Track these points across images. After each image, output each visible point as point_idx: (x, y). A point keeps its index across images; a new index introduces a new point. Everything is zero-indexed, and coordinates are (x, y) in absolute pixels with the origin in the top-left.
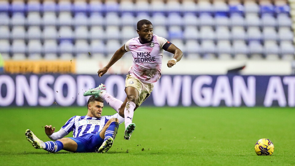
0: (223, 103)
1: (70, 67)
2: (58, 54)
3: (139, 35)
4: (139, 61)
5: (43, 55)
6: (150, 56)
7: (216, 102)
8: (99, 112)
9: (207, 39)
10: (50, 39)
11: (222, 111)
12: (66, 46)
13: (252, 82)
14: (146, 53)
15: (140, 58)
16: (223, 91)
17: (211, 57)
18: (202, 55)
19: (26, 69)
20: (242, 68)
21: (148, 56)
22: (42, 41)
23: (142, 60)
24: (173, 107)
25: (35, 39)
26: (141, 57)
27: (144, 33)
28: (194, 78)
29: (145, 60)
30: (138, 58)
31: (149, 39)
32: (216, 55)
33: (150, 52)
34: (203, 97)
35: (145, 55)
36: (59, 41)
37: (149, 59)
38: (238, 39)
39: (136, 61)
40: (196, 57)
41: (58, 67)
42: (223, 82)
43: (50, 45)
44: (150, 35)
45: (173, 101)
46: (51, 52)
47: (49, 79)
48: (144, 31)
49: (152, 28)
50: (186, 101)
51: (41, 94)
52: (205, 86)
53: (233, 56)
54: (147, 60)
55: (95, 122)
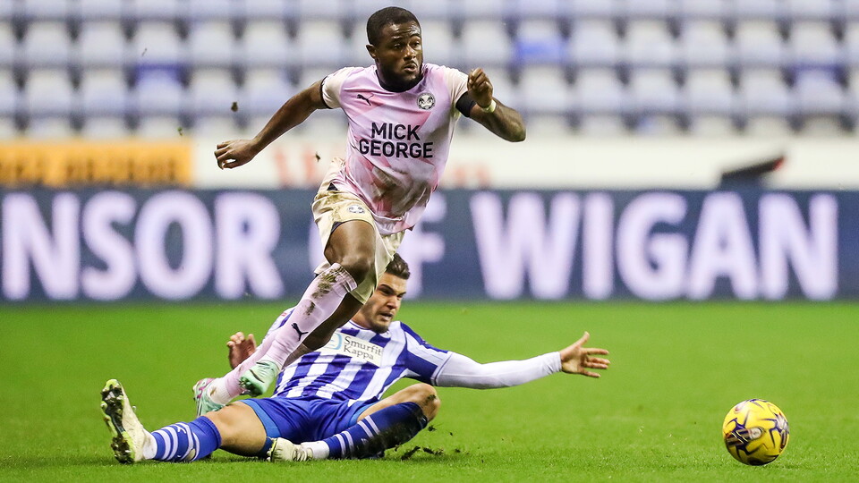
0: (723, 288)
1: (172, 164)
2: (132, 120)
3: (377, 61)
4: (376, 151)
5: (77, 122)
6: (418, 139)
7: (701, 283)
8: (386, 309)
9: (649, 66)
10: (101, 67)
11: (722, 314)
12: (159, 92)
13: (824, 212)
14: (404, 128)
15: (379, 142)
16: (723, 244)
17: (666, 126)
18: (633, 121)
19: (20, 169)
20: (772, 165)
21: (409, 139)
22: (75, 76)
23: (387, 148)
24: (549, 303)
25: (49, 66)
26: (384, 137)
27: (392, 53)
28: (621, 200)
29: (398, 149)
30: (373, 142)
31: (411, 73)
32: (683, 121)
33: (417, 127)
34: (654, 265)
35: (401, 132)
36: (133, 75)
37: (411, 149)
38: (760, 65)
39: (364, 150)
40: (612, 126)
41: (131, 164)
42: (723, 213)
43: (104, 89)
44: (409, 58)
45: (550, 280)
46: (105, 114)
47: (116, 206)
48: (391, 47)
49: (417, 35)
50: (597, 280)
51: (90, 259)
52: (660, 228)
53: (739, 123)
54: (403, 151)
55: (363, 351)
